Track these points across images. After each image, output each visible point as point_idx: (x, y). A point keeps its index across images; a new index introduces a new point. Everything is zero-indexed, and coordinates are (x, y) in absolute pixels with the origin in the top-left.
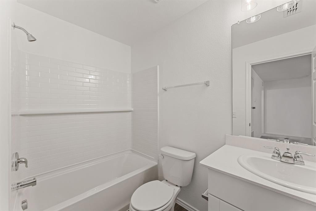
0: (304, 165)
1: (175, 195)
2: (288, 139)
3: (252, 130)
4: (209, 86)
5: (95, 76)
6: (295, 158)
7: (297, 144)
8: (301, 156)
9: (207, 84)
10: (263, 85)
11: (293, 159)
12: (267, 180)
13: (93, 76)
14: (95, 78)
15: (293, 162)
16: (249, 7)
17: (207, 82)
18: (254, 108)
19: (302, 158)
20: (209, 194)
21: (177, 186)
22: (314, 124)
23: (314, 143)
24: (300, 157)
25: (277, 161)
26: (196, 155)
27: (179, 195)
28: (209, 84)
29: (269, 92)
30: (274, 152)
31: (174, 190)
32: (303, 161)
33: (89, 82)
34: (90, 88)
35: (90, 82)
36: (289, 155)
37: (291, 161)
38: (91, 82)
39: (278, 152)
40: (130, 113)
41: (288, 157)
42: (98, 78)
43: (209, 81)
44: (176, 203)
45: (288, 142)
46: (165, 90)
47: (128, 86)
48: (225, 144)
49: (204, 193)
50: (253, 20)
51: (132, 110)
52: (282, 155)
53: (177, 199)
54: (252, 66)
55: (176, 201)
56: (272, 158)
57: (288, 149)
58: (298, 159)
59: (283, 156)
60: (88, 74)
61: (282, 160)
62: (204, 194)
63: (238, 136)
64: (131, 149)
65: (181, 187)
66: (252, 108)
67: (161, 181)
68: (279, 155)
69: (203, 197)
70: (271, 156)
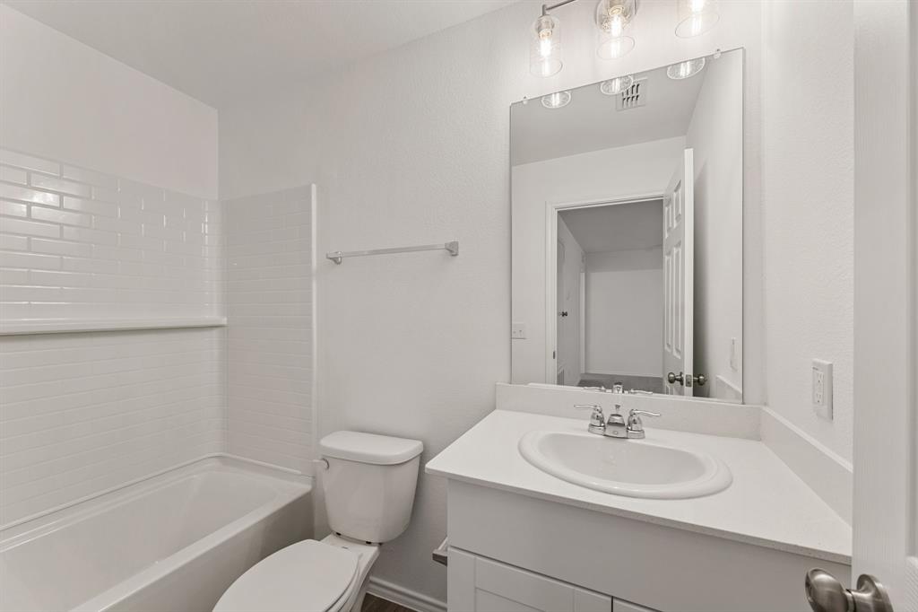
0: (644, 437)
1: (362, 570)
2: (620, 384)
3: (558, 370)
4: (456, 255)
5: (57, 196)
6: (629, 425)
7: (635, 393)
8: (639, 419)
9: (452, 250)
10: (583, 261)
11: (625, 428)
12: (574, 486)
13: (49, 195)
14: (58, 205)
15: (624, 435)
16: (546, 69)
17: (452, 244)
18: (564, 314)
19: (641, 423)
20: (449, 549)
21: (369, 543)
22: (666, 348)
23: (667, 389)
24: (638, 421)
25: (597, 436)
26: (425, 447)
27: (375, 568)
28: (457, 249)
29: (596, 277)
30: (593, 417)
31: (360, 557)
32: (643, 428)
33: (25, 215)
34: (29, 240)
35: (29, 217)
36: (617, 419)
37: (622, 432)
38: (33, 217)
39: (600, 415)
40: (215, 332)
41: (617, 424)
42: (70, 203)
43: (457, 243)
44: (367, 594)
45: (621, 392)
46: (335, 260)
47: (207, 243)
48: (495, 408)
49: (440, 548)
50: (556, 101)
51: (224, 321)
52: (606, 421)
53: (371, 582)
54: (559, 212)
55: (369, 589)
56: (589, 431)
57: (618, 407)
58: (634, 426)
59: (609, 423)
60: (24, 186)
61: (607, 434)
62: (439, 551)
63: (526, 384)
64: (216, 454)
65: (380, 544)
66: (558, 314)
67: (319, 540)
68: (602, 422)
69: (436, 557)
70: (587, 427)
